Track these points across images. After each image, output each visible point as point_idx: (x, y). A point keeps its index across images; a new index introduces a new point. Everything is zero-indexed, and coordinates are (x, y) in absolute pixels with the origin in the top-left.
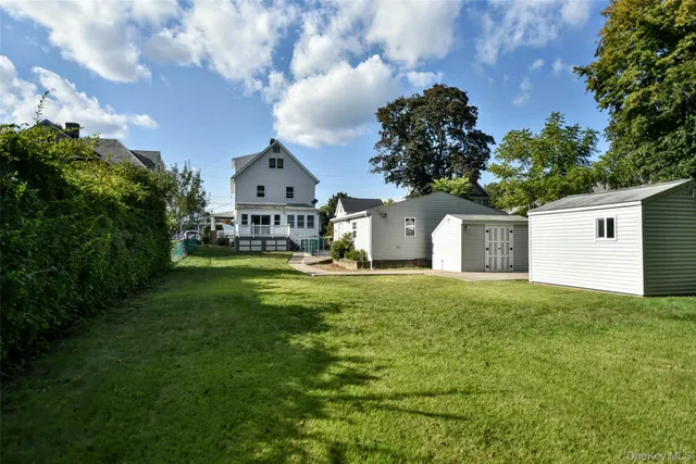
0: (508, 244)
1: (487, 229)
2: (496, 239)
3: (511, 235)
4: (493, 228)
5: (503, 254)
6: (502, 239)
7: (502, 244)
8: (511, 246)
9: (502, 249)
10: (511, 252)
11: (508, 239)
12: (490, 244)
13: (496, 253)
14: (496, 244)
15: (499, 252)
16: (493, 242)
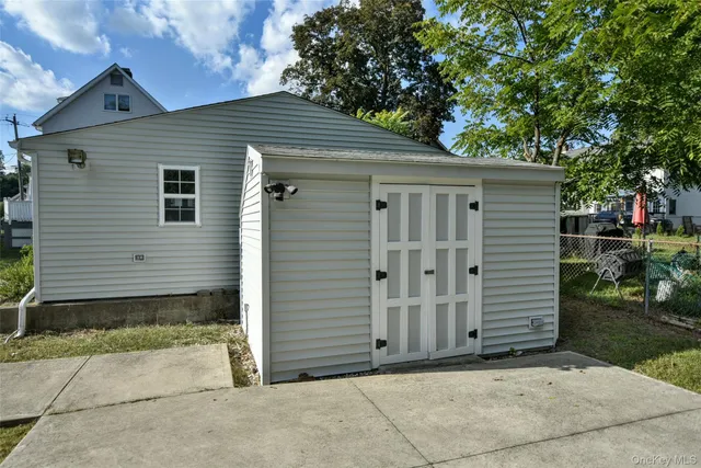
0: (462, 253)
1: (379, 193)
2: (414, 235)
3: (475, 220)
4: (405, 192)
5: (441, 289)
6: (441, 235)
7: (441, 255)
8: (475, 258)
9: (438, 273)
10: (474, 284)
11: (461, 234)
12: (393, 256)
13: (414, 291)
14: (415, 255)
15: (428, 284)
16: (404, 246)
